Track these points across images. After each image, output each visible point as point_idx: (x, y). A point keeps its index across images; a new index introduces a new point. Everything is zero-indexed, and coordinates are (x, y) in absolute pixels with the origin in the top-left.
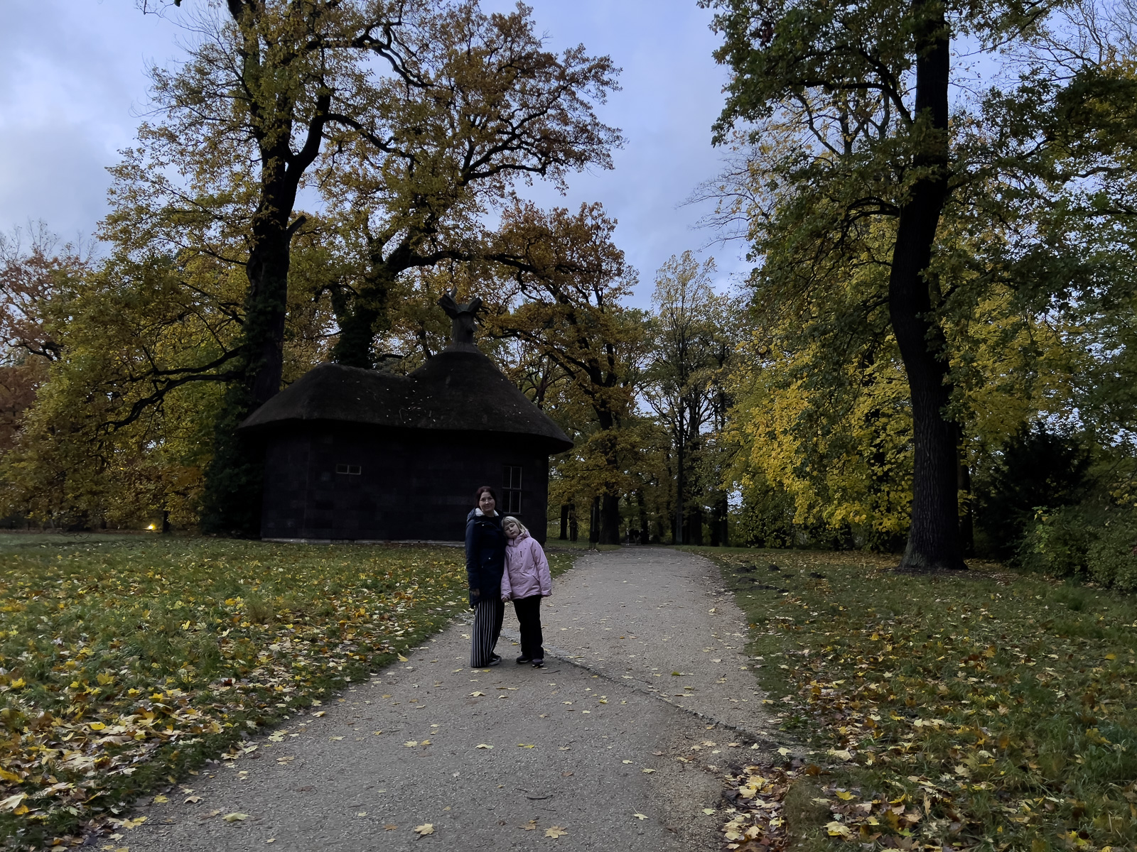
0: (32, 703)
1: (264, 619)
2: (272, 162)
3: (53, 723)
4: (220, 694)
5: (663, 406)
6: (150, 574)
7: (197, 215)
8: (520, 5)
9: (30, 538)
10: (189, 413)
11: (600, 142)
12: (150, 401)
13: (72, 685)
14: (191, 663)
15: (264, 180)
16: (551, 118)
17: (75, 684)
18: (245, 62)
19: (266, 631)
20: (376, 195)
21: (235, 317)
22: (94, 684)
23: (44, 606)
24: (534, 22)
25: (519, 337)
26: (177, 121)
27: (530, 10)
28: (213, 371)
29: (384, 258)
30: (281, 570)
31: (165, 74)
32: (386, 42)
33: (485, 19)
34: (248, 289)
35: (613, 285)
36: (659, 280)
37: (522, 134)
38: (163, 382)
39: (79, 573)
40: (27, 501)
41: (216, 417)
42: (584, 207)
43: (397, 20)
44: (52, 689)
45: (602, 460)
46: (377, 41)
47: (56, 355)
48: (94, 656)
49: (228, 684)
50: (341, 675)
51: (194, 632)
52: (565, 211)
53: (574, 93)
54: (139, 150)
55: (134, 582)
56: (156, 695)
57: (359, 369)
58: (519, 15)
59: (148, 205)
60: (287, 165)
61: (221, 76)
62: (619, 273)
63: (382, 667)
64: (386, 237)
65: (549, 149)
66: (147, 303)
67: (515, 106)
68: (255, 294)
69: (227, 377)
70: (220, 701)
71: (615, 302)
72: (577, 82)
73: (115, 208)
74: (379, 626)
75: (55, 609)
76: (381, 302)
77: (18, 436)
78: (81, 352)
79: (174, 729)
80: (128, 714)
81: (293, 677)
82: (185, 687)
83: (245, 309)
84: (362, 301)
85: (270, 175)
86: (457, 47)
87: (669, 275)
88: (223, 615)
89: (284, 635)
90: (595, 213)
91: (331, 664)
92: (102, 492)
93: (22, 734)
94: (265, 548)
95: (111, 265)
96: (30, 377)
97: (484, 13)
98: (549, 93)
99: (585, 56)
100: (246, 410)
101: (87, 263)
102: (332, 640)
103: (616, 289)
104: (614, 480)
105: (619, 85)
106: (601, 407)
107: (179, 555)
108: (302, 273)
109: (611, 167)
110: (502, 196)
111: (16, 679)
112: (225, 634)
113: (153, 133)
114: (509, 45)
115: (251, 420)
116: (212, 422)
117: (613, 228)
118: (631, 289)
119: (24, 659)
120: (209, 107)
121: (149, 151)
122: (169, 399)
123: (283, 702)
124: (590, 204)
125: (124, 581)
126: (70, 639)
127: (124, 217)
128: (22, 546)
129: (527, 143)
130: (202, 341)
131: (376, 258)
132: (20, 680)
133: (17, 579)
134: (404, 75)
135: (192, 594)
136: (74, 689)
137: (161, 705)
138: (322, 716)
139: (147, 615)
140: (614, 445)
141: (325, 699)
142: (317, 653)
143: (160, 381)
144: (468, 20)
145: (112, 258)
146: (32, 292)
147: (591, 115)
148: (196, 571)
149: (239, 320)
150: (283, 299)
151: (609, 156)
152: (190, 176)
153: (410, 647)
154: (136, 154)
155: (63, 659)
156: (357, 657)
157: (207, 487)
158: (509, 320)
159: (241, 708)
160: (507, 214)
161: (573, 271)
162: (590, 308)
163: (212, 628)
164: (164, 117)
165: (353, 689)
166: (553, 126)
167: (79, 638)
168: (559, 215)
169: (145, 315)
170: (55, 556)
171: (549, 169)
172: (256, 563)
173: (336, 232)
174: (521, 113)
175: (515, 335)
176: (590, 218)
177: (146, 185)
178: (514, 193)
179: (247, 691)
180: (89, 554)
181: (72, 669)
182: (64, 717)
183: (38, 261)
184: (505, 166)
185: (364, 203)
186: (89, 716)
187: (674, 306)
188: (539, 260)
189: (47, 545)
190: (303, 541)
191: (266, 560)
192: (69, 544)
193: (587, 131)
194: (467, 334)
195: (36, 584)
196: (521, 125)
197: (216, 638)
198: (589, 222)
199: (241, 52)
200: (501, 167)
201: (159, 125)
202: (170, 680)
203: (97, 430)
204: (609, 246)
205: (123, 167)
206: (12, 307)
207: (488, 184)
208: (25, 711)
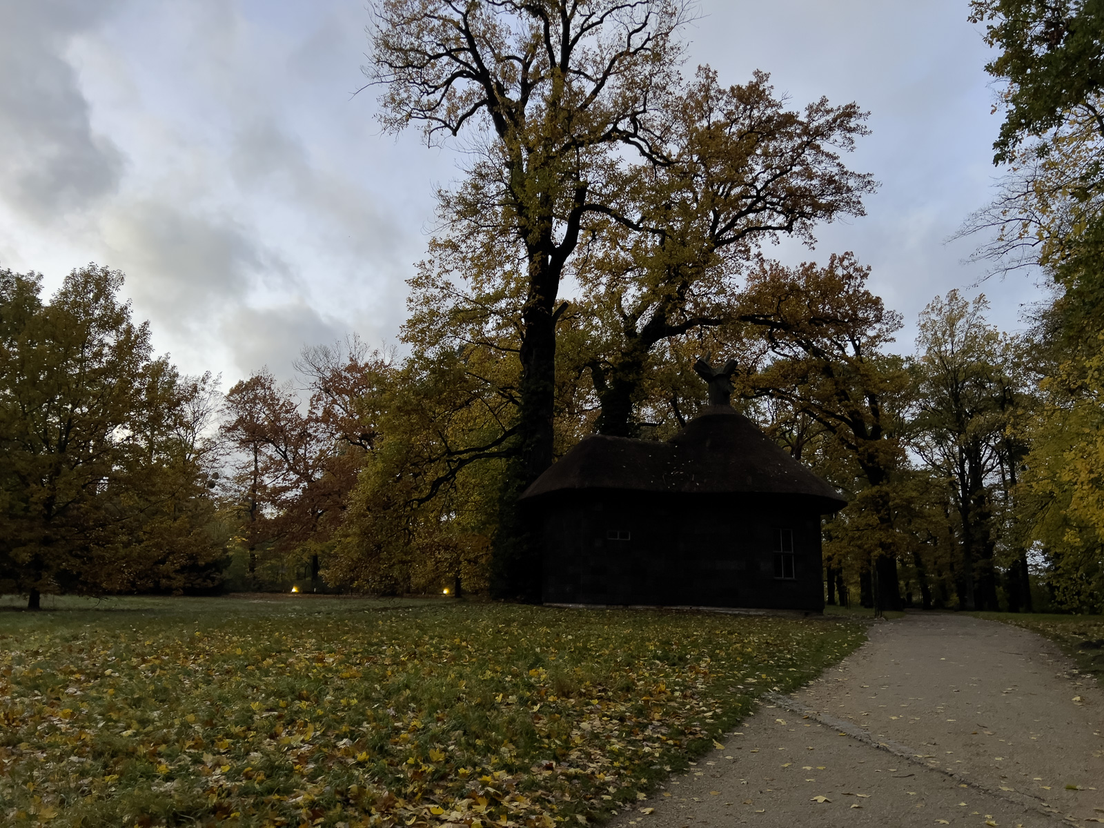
0: (376, 779)
1: (569, 692)
2: (537, 257)
3: (397, 805)
4: (544, 780)
5: (936, 457)
6: (457, 641)
7: (476, 313)
8: (757, 73)
9: (354, 603)
10: (476, 488)
11: (849, 190)
12: (445, 479)
13: (409, 761)
14: (511, 741)
15: (531, 273)
16: (795, 176)
17: (411, 761)
18: (511, 173)
19: (573, 706)
20: (627, 276)
21: (512, 399)
22: (427, 760)
23: (375, 673)
24: (772, 87)
25: (772, 396)
26: (457, 233)
27: (767, 76)
28: (494, 449)
29: (639, 331)
30: (570, 637)
31: (448, 194)
32: (632, 131)
33: (724, 92)
34: (521, 373)
35: (871, 333)
36: (922, 323)
37: (767, 195)
38: (455, 462)
39: (398, 639)
40: (353, 571)
41: (500, 489)
42: (833, 258)
43: (642, 109)
44: (391, 764)
45: (874, 519)
46: (625, 131)
47: (369, 444)
48: (423, 729)
49: (549, 767)
50: (660, 764)
51: (508, 706)
52: (813, 265)
53: (818, 147)
54: (430, 262)
55: (445, 648)
56: (485, 778)
57: (623, 438)
58: (757, 83)
59: (439, 308)
60: (550, 257)
61: (492, 189)
62: (878, 319)
63: (699, 755)
64: (639, 312)
65: (795, 204)
66: (441, 393)
67: (758, 169)
68: (528, 378)
69: (507, 454)
70: (545, 788)
71: (875, 350)
72: (822, 135)
73: (413, 313)
74: (684, 705)
75: (384, 677)
76: (638, 373)
77: (345, 515)
78: (390, 439)
79: (508, 820)
80: (462, 797)
81: (612, 763)
82: (510, 769)
83: (519, 392)
84: (619, 374)
85: (536, 268)
86: (698, 125)
87: (933, 316)
88: (530, 687)
89: (592, 712)
90: (846, 263)
91: (647, 749)
92: (410, 561)
93: (371, 815)
94: (549, 613)
95: (412, 362)
96: (350, 464)
97: (722, 88)
98: (793, 151)
99: (829, 107)
100: (524, 483)
101: (390, 365)
102: (640, 719)
103: (875, 337)
104: (890, 541)
105: (867, 130)
106: (869, 462)
107: (476, 620)
108: (565, 355)
109: (862, 213)
110: (748, 259)
111: (361, 752)
112: (536, 708)
113: (440, 245)
114: (748, 113)
115: (528, 493)
116: (496, 495)
117: (866, 275)
118: (892, 335)
119: (365, 730)
120: (484, 216)
121: (437, 262)
122: (460, 477)
123: (608, 793)
124: (840, 254)
125: (436, 648)
126: (401, 709)
127: (421, 321)
128: (350, 611)
129: (772, 203)
130: (485, 423)
131: (630, 332)
132: (364, 753)
133: (351, 644)
134: (650, 157)
135: (498, 662)
136: (411, 766)
137: (491, 790)
138: (652, 813)
139: (463, 685)
140: (886, 503)
141: (650, 791)
142: (630, 733)
143: (452, 461)
144: (707, 97)
145: (412, 357)
146: (350, 393)
147: (839, 165)
148: (495, 639)
149: (515, 402)
150: (551, 378)
151: (859, 203)
152: (470, 279)
153: (724, 732)
154: (428, 266)
155: (397, 731)
156: (671, 742)
157: (494, 555)
158: (760, 379)
159: (567, 798)
160: (752, 277)
161: (827, 323)
162: (847, 359)
163: (523, 701)
164: (448, 231)
165: (675, 781)
166: (797, 182)
167: (408, 708)
168: (808, 270)
169: (439, 403)
170: (377, 621)
171: (796, 225)
172: (544, 629)
173: (593, 314)
174: (765, 175)
175: (767, 393)
176: (840, 269)
177: (436, 292)
178: (759, 254)
179: (570, 778)
180: (403, 619)
181: (405, 744)
182: (405, 796)
183: (353, 368)
184: (750, 230)
185: (617, 285)
186: (427, 796)
187: (943, 349)
188: (791, 316)
189: (368, 610)
190: (581, 606)
191: (553, 626)
192: (385, 609)
193: (835, 181)
194: (722, 396)
195: (366, 650)
196: (765, 187)
197: (528, 713)
198: (840, 272)
199: (507, 165)
200: (746, 231)
201: (445, 238)
202: (494, 760)
203: (405, 507)
204: (864, 294)
205: (419, 278)
206: (337, 407)
207: (733, 250)
208: (371, 789)
